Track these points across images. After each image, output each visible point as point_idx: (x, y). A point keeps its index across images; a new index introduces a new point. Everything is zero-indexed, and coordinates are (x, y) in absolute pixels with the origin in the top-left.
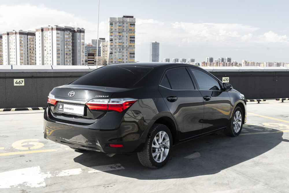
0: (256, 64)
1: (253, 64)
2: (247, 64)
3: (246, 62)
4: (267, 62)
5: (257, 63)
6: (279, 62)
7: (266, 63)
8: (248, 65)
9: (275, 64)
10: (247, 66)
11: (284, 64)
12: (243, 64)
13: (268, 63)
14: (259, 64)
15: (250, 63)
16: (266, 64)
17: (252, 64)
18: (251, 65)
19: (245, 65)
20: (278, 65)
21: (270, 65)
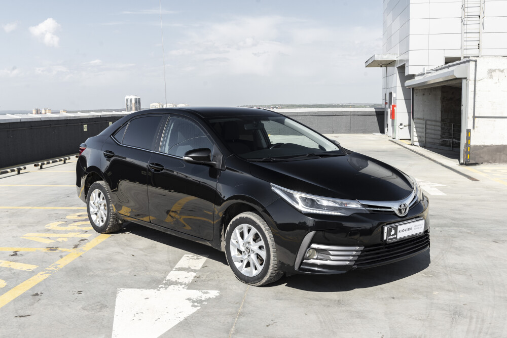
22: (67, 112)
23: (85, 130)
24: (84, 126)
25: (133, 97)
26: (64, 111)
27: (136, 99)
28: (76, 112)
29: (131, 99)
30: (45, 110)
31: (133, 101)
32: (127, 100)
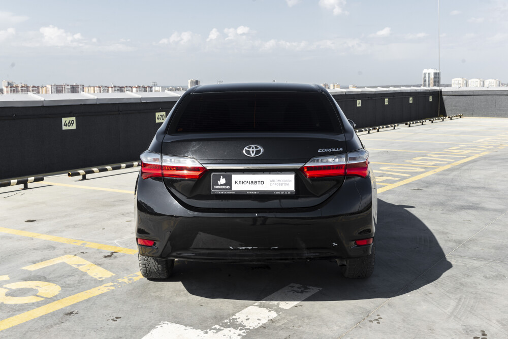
0: (31, 89)
1: (26, 89)
2: (14, 89)
3: (10, 85)
4: (53, 84)
5: (33, 87)
6: (74, 84)
7: (51, 86)
8: (17, 92)
9: (68, 87)
10: (14, 92)
11: (83, 88)
12: (5, 89)
13: (55, 87)
14: (36, 89)
15: (20, 86)
16: (51, 88)
17: (23, 88)
18: (22, 92)
19: (11, 91)
20: (74, 89)
21: (59, 89)
22: (357, 87)
23: (358, 106)
24: (358, 101)
25: (432, 72)
26: (353, 86)
27: (435, 74)
28: (364, 87)
29: (429, 74)
30: (334, 85)
31: (432, 76)
32: (425, 74)
